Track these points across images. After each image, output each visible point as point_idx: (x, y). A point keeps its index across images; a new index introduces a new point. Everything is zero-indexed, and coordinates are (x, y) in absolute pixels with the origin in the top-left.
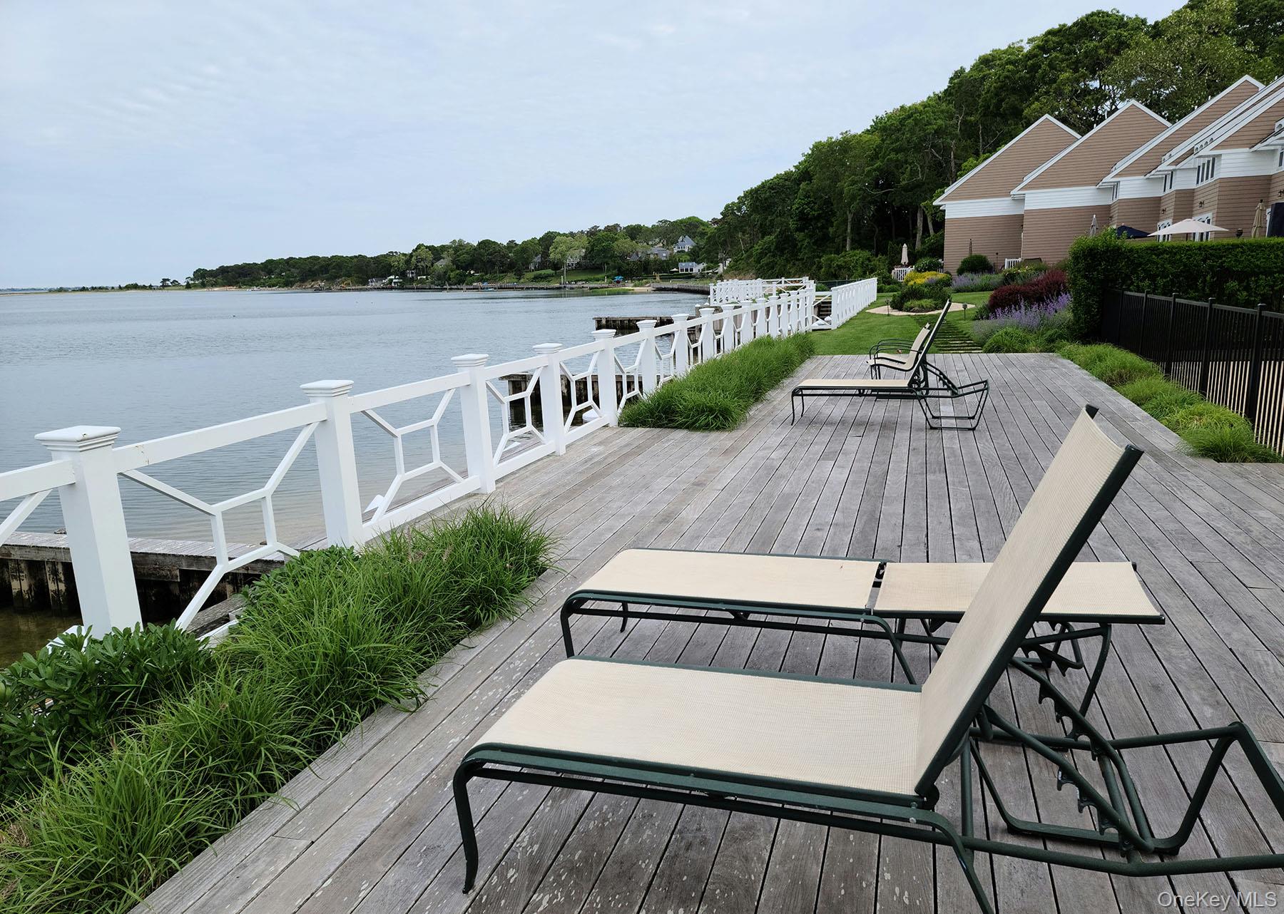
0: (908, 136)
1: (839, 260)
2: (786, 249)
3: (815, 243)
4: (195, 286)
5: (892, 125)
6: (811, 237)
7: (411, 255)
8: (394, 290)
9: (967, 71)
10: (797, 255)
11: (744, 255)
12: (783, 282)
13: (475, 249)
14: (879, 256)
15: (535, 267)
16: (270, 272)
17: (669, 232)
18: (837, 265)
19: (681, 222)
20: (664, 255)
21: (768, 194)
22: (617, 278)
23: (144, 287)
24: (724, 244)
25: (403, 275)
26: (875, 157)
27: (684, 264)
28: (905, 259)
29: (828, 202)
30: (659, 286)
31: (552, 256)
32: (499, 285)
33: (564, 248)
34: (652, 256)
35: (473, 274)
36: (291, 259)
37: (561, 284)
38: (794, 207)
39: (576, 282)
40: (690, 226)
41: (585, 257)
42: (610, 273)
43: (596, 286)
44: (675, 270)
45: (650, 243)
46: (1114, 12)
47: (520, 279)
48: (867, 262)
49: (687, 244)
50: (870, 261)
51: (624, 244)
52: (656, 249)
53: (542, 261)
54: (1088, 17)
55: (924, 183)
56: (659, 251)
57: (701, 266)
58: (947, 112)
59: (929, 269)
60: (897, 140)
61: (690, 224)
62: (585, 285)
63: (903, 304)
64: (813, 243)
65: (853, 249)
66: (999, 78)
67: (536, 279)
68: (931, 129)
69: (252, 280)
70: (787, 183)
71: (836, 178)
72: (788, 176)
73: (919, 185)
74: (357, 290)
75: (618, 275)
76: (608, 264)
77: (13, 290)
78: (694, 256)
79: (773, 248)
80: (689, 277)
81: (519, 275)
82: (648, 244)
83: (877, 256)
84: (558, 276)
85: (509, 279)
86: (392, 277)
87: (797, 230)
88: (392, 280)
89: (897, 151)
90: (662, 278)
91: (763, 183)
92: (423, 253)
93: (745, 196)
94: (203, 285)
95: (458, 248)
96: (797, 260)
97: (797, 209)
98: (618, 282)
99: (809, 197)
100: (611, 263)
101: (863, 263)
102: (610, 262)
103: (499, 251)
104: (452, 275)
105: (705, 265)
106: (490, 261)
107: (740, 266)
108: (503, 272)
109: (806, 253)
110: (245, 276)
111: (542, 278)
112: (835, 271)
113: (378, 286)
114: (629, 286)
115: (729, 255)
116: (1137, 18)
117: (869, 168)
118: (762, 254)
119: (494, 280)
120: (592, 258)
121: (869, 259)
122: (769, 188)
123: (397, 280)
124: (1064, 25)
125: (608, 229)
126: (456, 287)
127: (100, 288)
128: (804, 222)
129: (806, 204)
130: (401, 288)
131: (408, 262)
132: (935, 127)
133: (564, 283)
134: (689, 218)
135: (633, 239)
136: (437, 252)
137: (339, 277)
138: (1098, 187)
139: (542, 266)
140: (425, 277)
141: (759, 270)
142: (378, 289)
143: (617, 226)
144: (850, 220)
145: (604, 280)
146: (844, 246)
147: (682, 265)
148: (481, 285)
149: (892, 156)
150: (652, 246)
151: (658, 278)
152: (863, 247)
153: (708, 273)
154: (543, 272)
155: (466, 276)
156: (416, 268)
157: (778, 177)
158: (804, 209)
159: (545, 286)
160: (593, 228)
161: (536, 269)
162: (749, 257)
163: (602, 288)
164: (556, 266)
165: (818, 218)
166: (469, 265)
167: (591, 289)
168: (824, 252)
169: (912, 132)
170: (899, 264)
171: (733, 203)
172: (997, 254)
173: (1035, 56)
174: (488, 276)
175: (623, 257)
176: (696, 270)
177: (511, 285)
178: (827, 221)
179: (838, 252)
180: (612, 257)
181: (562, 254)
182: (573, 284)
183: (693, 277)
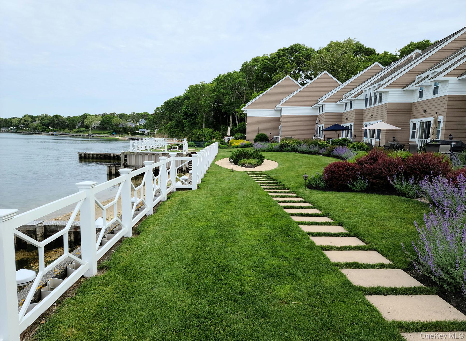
0: (228, 83)
1: (200, 132)
2: (179, 126)
3: (191, 125)
5: (221, 78)
6: (189, 122)
7: (21, 119)
8: (12, 133)
9: (248, 63)
10: (183, 129)
11: (164, 128)
12: (175, 140)
13: (51, 118)
14: (216, 131)
15: (78, 127)
17: (136, 117)
18: (199, 134)
19: (141, 114)
20: (133, 126)
21: (172, 104)
22: (113, 133)
24: (156, 123)
25: (17, 127)
26: (214, 91)
27: (141, 130)
28: (229, 133)
29: (196, 109)
30: (130, 138)
31: (85, 123)
32: (61, 133)
33: (91, 120)
34: (128, 126)
35: (50, 128)
37: (88, 134)
38: (182, 110)
39: (95, 134)
40: (144, 116)
41: (100, 124)
42: (110, 131)
43: (104, 136)
44: (138, 131)
45: (128, 121)
46: (303, 45)
47: (71, 131)
48: (211, 134)
49: (143, 122)
50: (213, 133)
51: (116, 120)
52: (129, 123)
53: (81, 125)
54: (294, 45)
55: (234, 103)
56: (131, 124)
57: (148, 131)
58: (243, 76)
59: (240, 139)
60: (223, 84)
62: (99, 135)
63: (238, 161)
64: (190, 125)
65: (206, 128)
66: (262, 65)
67: (78, 132)
68: (237, 81)
70: (179, 100)
71: (199, 99)
72: (180, 98)
73: (232, 104)
75: (114, 132)
76: (109, 127)
78: (145, 127)
79: (174, 126)
80: (143, 134)
81: (70, 130)
82: (127, 121)
83: (215, 131)
84: (88, 131)
85: (66, 131)
86: (13, 127)
87: (184, 119)
88: (12, 129)
89: (224, 89)
90: (132, 134)
91: (170, 100)
92: (27, 118)
93: (164, 105)
95: (44, 117)
96: (184, 131)
97: (184, 111)
98: (113, 135)
99: (188, 106)
101: (210, 134)
102: (110, 126)
103: (62, 120)
104: (40, 128)
105: (150, 130)
106: (57, 123)
107: (162, 132)
108: (63, 128)
109: (187, 128)
111: (80, 131)
112: (199, 136)
114: (118, 137)
115: (158, 127)
116: (311, 48)
117: (212, 95)
118: (170, 128)
119: (59, 131)
120: (103, 125)
121: (212, 132)
122: (172, 102)
123: (14, 129)
124: (285, 48)
125: (111, 114)
126: (41, 133)
128: (186, 116)
129: (187, 109)
130: (16, 132)
131: (20, 122)
132: (239, 81)
133: (90, 134)
134: (144, 113)
135: (121, 119)
136: (34, 118)
138: (312, 107)
139: (82, 126)
140: (27, 128)
141: (169, 133)
142: (5, 132)
143: (114, 114)
144: (204, 117)
145: (107, 134)
146: (202, 127)
147: (140, 130)
148: (53, 133)
149: (222, 90)
151: (130, 134)
152: (210, 128)
153: (150, 134)
154: (81, 129)
155: (46, 129)
156: (24, 124)
157: (176, 98)
158: (186, 111)
159: (81, 135)
160: (105, 113)
161: (78, 128)
162: (165, 128)
163: (106, 137)
164: (87, 127)
165: (192, 115)
166: (47, 125)
167: (101, 137)
168: (194, 128)
170: (226, 135)
171: (159, 107)
172: (271, 133)
173: (275, 58)
174: (56, 129)
175: (116, 125)
176: (146, 132)
177: (67, 134)
178: (196, 116)
179: (200, 129)
180: (111, 125)
181: (90, 123)
182: (94, 135)
183: (145, 135)
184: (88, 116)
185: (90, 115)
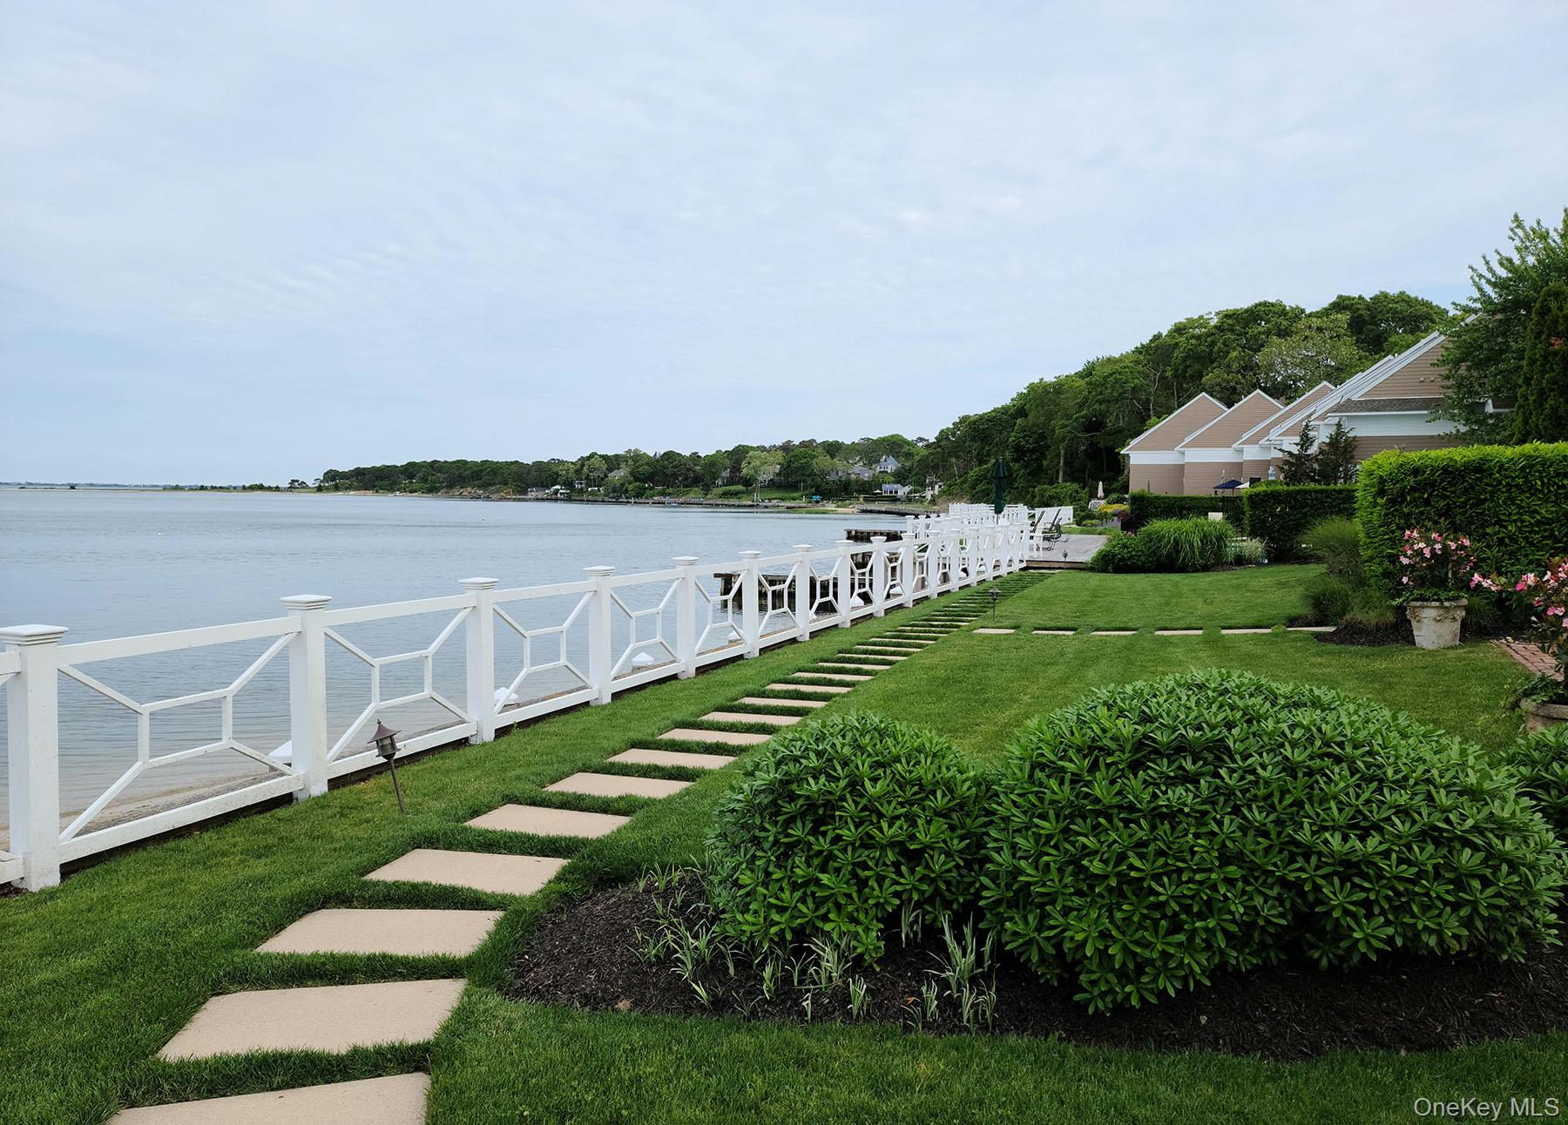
1: (1050, 491)
3: (1030, 474)
4: (327, 489)
6: (1026, 467)
7: (581, 464)
8: (559, 502)
9: (1163, 335)
10: (1012, 484)
11: (958, 481)
13: (657, 460)
14: (1081, 488)
15: (724, 482)
16: (411, 477)
17: (872, 450)
18: (1050, 495)
19: (884, 439)
20: (866, 475)
22: (816, 497)
23: (270, 489)
24: (936, 467)
25: (569, 484)
26: (1081, 406)
28: (1100, 493)
29: (1043, 437)
30: (865, 508)
31: (744, 471)
32: (681, 500)
33: (758, 463)
34: (853, 476)
35: (653, 488)
36: (435, 462)
37: (753, 501)
38: (1011, 440)
39: (771, 500)
40: (894, 445)
41: (779, 474)
42: (807, 492)
43: (793, 505)
44: (879, 491)
45: (850, 461)
47: (706, 494)
49: (891, 465)
51: (822, 461)
52: (857, 469)
53: (731, 476)
54: (1256, 306)
56: (860, 471)
57: (907, 489)
59: (1117, 502)
61: (894, 443)
62: (780, 504)
64: (1028, 474)
65: (1065, 481)
67: (725, 495)
68: (1129, 386)
69: (392, 484)
70: (1003, 416)
71: (1050, 417)
72: (1004, 410)
73: (1120, 431)
74: (515, 500)
75: (816, 494)
76: (805, 481)
77: (92, 485)
78: (901, 477)
79: (989, 476)
80: (894, 499)
81: (707, 490)
82: (848, 463)
83: (1079, 488)
84: (750, 493)
85: (695, 494)
86: (558, 487)
87: (1013, 460)
88: (558, 490)
90: (866, 500)
91: (979, 414)
92: (596, 462)
93: (961, 422)
94: (337, 488)
95: (635, 458)
96: (1013, 488)
97: (1013, 441)
98: (817, 502)
99: (1025, 431)
100: (809, 481)
101: (1071, 494)
103: (685, 464)
104: (630, 487)
105: (912, 488)
106: (672, 473)
107: (955, 490)
108: (687, 487)
109: (1020, 483)
110: (382, 479)
111: (732, 495)
112: (1049, 500)
113: (540, 497)
114: (831, 506)
115: (940, 479)
117: (1077, 413)
118: (978, 481)
119: (678, 496)
120: (787, 475)
121: (1076, 491)
122: (985, 419)
123: (563, 491)
125: (803, 444)
127: (221, 488)
128: (1019, 451)
129: (1022, 438)
130: (568, 499)
131: (578, 472)
132: (1132, 385)
133: (757, 501)
134: (893, 436)
135: (832, 457)
136: (613, 462)
137: (494, 485)
138: (1231, 450)
139: (731, 481)
140: (596, 489)
141: (973, 496)
142: (540, 500)
143: (811, 442)
144: (1062, 455)
145: (801, 499)
146: (1057, 478)
147: (886, 487)
148: (663, 499)
150: (853, 464)
151: (861, 500)
152: (1072, 481)
153: (914, 496)
154: (733, 488)
155: (645, 489)
156: (587, 478)
158: (1020, 442)
159: (737, 503)
161: (725, 485)
162: (963, 483)
163: (800, 508)
164: (748, 482)
165: (1032, 451)
166: (648, 478)
167: (788, 508)
168: (1037, 482)
169: (1113, 387)
170: (1095, 497)
171: (948, 429)
173: (1213, 334)
174: (670, 490)
175: (824, 474)
176: (900, 493)
177: (697, 501)
178: (1042, 454)
179: (1051, 483)
180: (809, 475)
181: (756, 469)
182: (767, 503)
183: (899, 500)
184: (751, 453)
185: (752, 448)
